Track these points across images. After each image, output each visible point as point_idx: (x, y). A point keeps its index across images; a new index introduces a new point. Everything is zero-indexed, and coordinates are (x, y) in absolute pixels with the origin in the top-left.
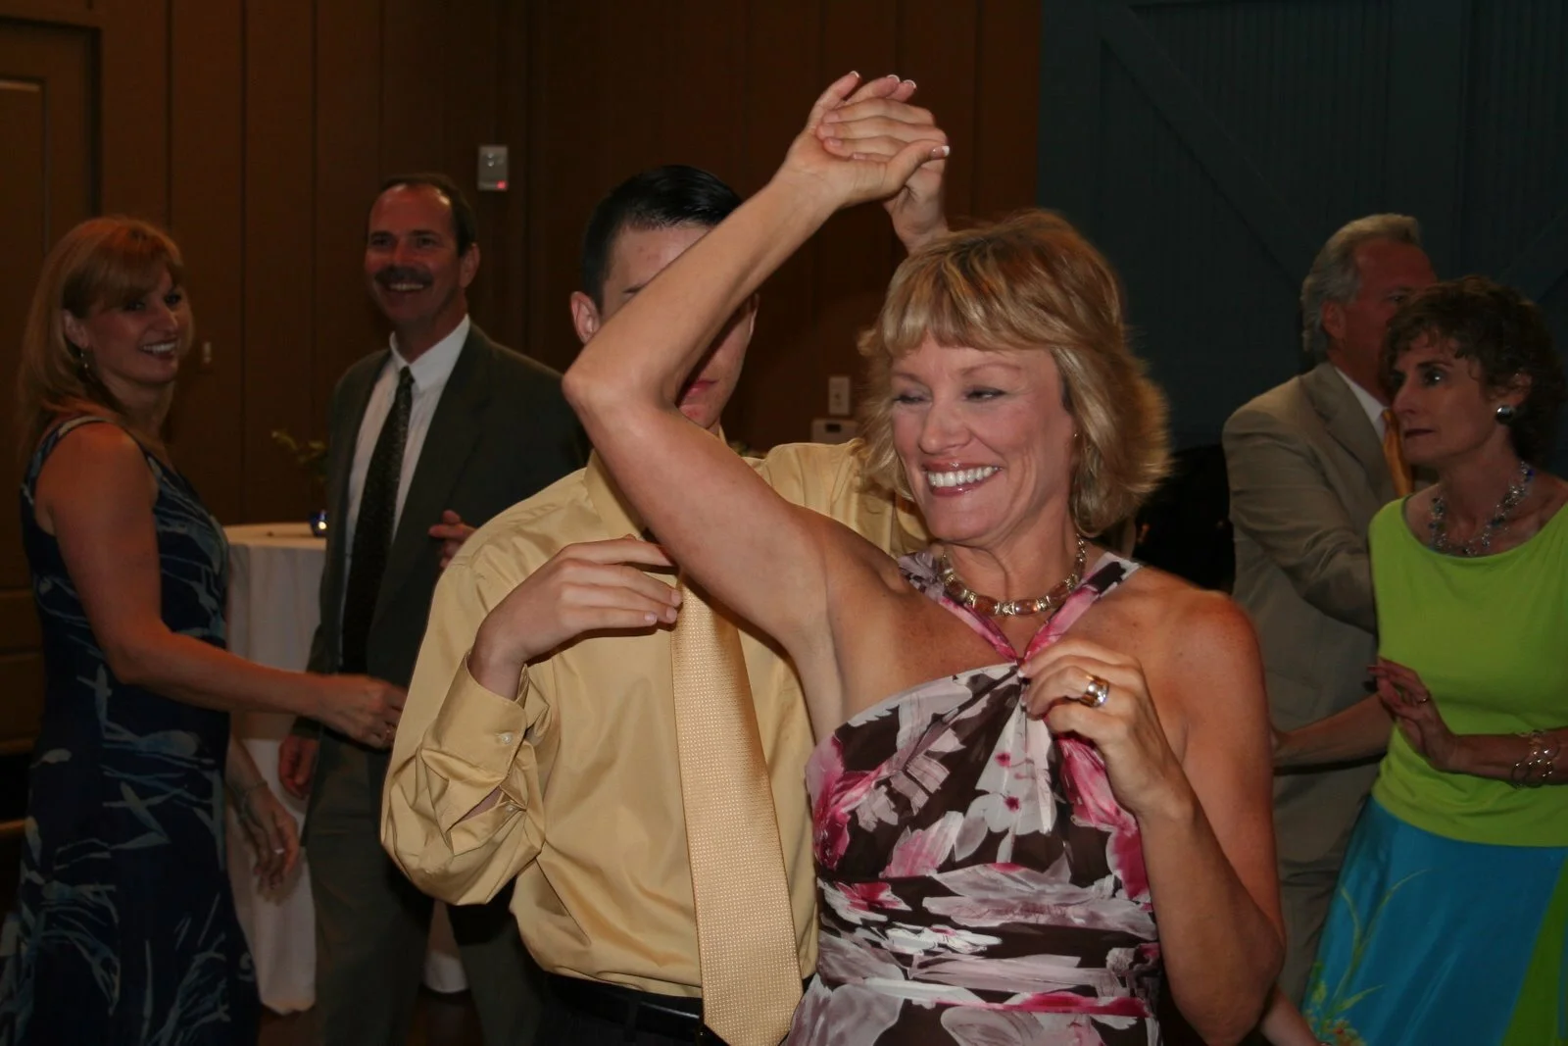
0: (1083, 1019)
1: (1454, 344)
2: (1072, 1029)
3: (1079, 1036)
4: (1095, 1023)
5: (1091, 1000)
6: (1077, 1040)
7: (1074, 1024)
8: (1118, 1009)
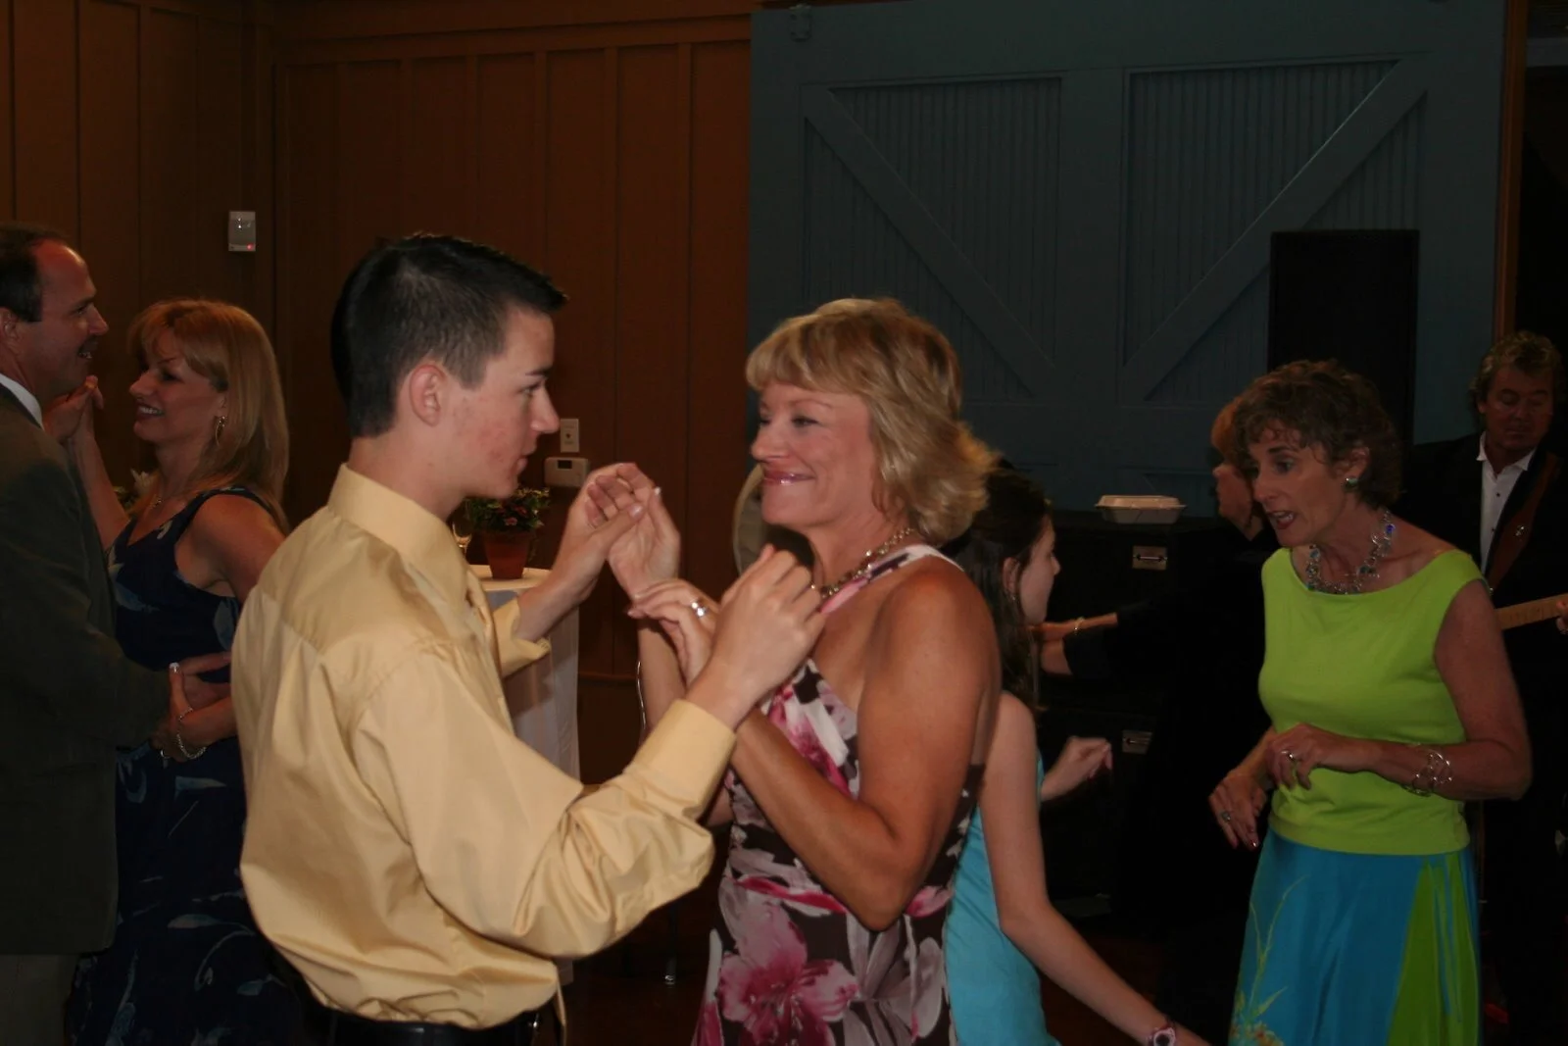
0: (776, 901)
1: (1297, 434)
2: (766, 907)
3: (771, 913)
4: (783, 906)
5: (782, 889)
6: (768, 915)
7: (768, 903)
8: (810, 899)
